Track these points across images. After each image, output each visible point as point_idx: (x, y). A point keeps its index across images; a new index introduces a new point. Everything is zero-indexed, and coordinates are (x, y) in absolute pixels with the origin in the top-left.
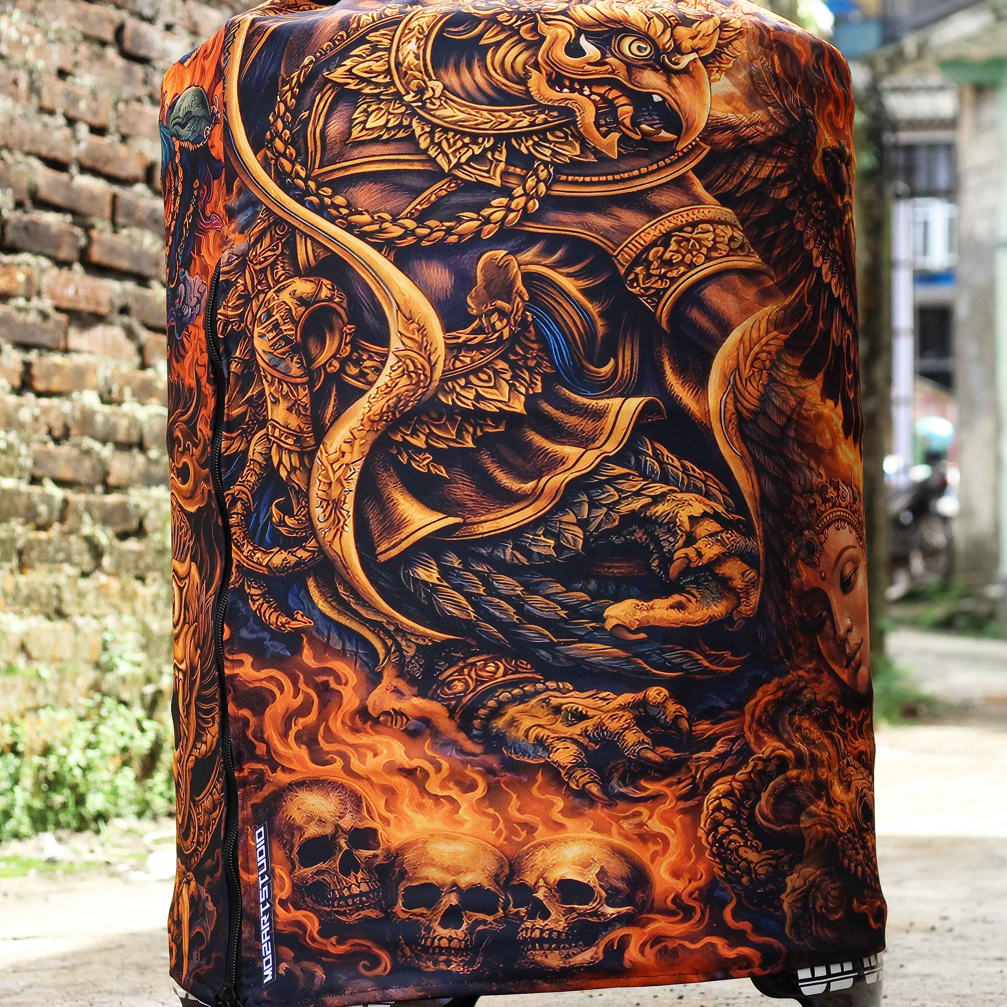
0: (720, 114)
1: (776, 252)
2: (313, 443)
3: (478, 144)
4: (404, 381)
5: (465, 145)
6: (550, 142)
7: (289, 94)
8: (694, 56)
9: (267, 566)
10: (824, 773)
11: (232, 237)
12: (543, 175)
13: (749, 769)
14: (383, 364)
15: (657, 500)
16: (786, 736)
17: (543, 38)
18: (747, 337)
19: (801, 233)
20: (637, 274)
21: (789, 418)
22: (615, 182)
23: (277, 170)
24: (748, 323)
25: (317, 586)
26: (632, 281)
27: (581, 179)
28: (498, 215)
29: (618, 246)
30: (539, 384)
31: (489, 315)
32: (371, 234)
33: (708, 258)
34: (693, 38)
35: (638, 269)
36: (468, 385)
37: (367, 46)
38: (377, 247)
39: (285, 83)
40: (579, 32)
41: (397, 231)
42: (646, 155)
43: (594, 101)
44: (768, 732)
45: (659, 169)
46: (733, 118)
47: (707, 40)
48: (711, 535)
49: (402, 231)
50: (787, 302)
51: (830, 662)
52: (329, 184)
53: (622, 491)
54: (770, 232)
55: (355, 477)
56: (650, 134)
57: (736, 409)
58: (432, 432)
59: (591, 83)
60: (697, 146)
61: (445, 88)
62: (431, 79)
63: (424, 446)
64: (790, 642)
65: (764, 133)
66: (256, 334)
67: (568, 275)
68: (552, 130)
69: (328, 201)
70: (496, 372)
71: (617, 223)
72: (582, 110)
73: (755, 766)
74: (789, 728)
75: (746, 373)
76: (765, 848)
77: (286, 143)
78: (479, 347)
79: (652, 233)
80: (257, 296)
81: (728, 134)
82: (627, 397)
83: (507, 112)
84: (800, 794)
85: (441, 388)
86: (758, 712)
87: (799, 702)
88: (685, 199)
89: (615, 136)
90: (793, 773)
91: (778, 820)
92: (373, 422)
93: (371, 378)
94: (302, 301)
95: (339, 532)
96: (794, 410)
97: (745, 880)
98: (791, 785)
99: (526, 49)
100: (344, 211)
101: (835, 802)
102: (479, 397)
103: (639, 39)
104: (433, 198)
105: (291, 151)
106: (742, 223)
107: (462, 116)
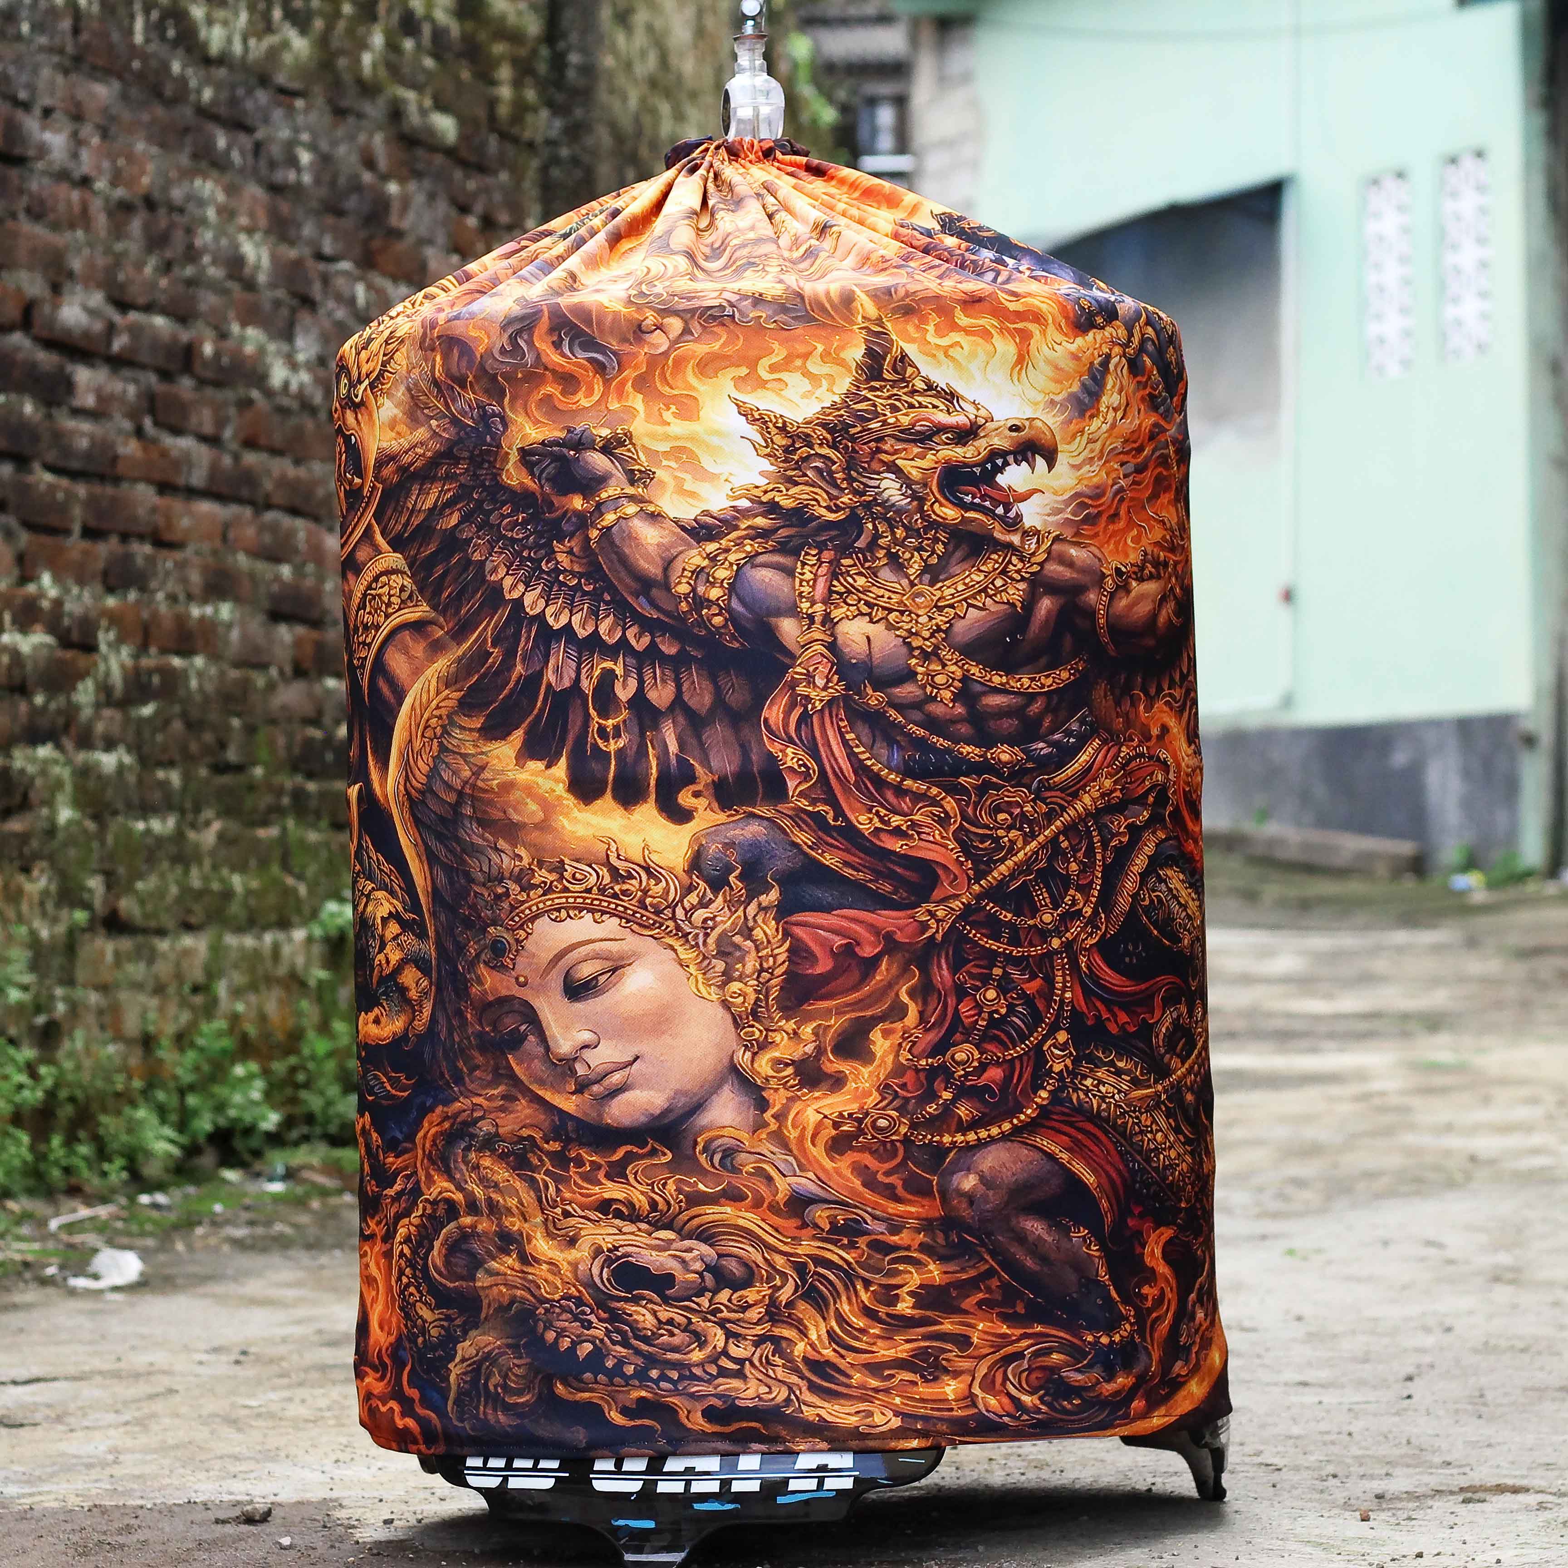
8: (368, 382)
10: (514, 1224)
13: (420, 1212)
15: (368, 899)
16: (458, 1176)
19: (482, 563)
21: (460, 793)
34: (368, 361)
44: (438, 1170)
47: (376, 360)
48: (394, 939)
50: (460, 652)
51: (534, 1087)
53: (359, 890)
64: (460, 1064)
65: (423, 455)
73: (424, 1209)
74: (464, 1168)
75: (417, 744)
76: (438, 1307)
84: (476, 1246)
87: (473, 1136)
90: (467, 1220)
91: (453, 1276)
96: (466, 783)
98: (465, 1236)
101: (537, 1261)
103: (345, 375)
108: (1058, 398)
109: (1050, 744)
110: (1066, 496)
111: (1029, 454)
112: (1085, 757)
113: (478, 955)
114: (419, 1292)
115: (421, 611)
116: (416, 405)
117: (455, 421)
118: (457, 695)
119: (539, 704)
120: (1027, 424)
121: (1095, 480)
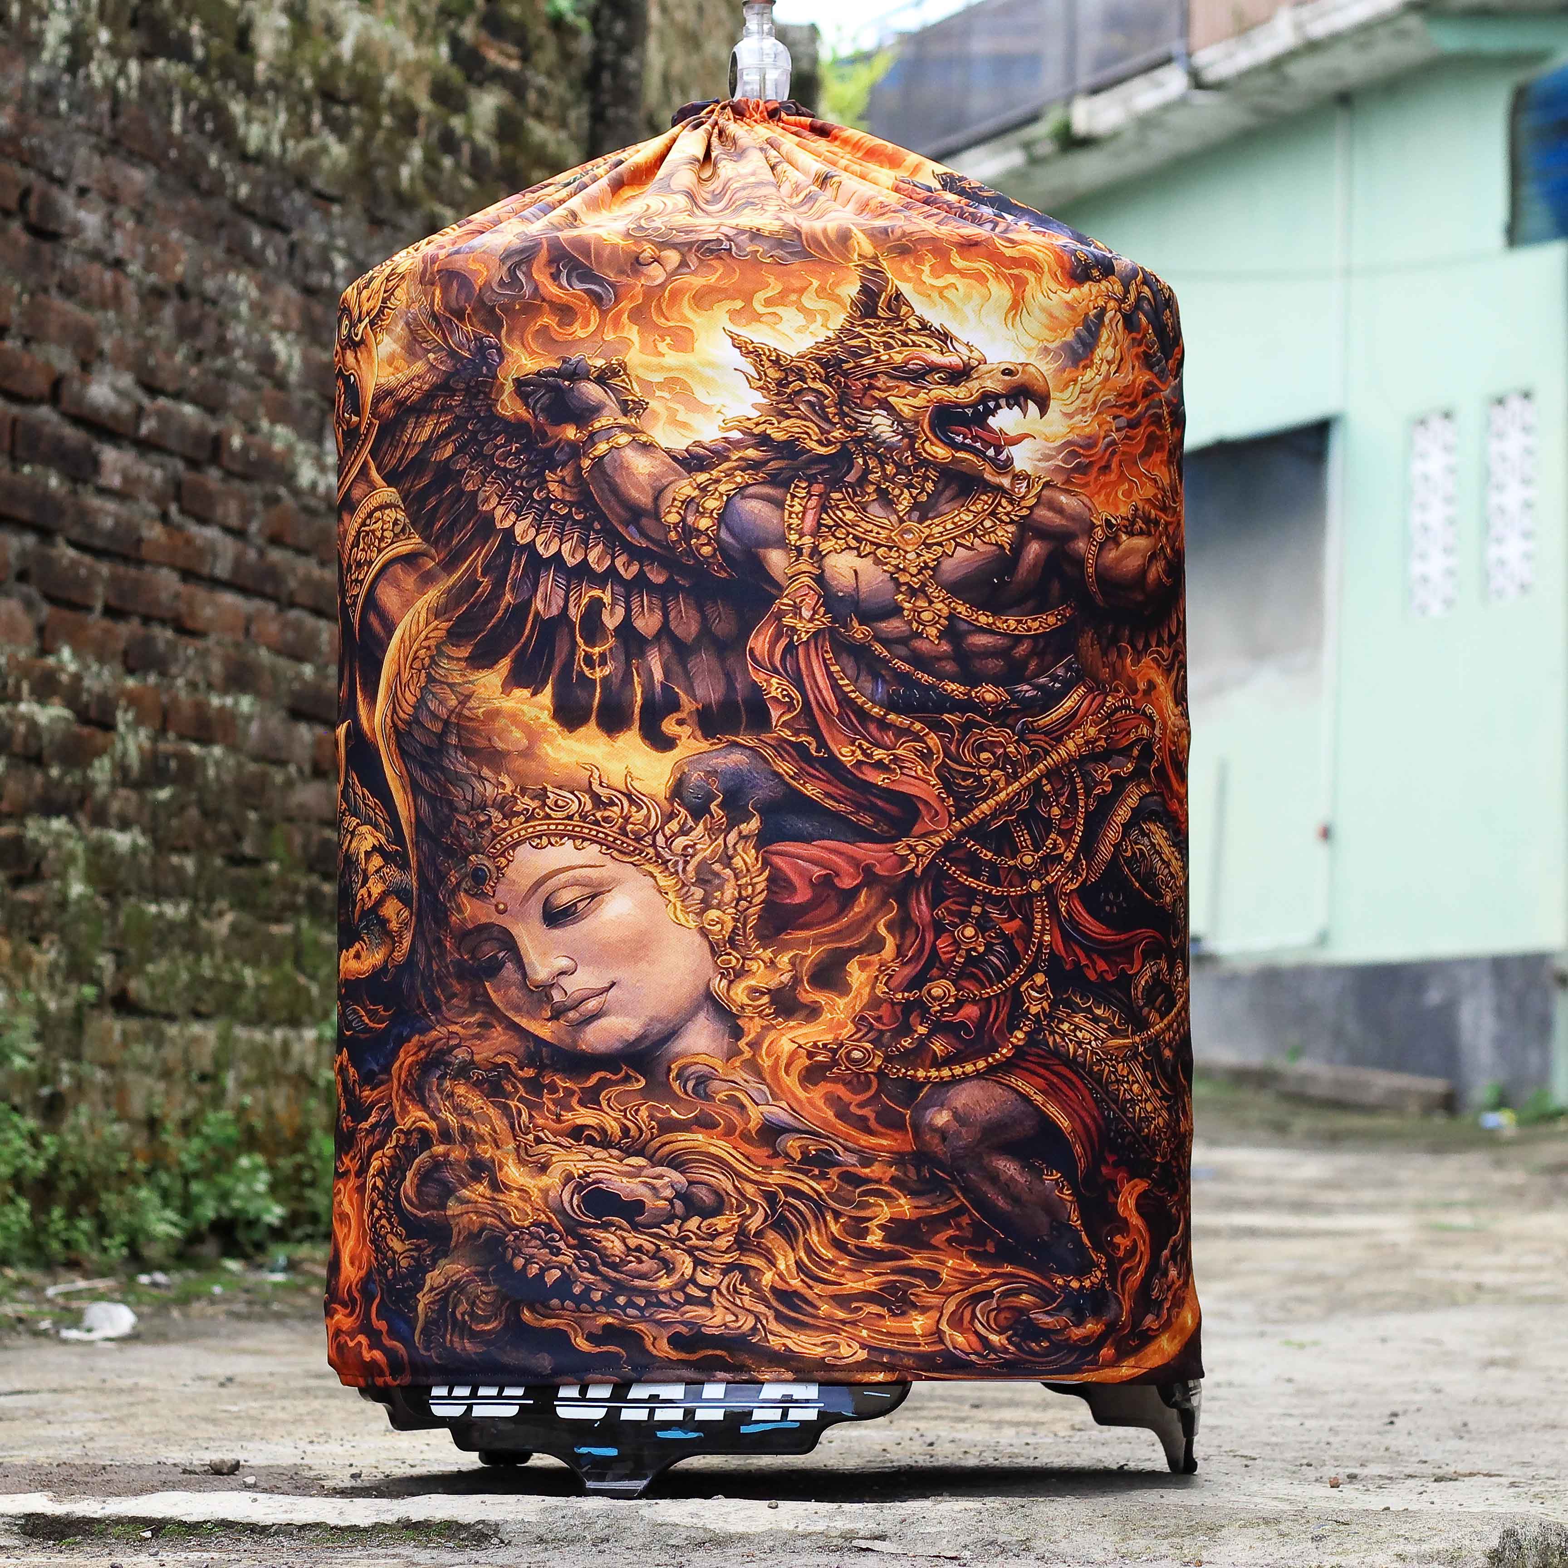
0: (383, 381)
1: (438, 526)
8: (368, 320)
10: (486, 1151)
13: (394, 1143)
16: (432, 1105)
19: (475, 494)
21: (446, 723)
33: (378, 551)
34: (367, 300)
44: (413, 1100)
46: (393, 380)
47: (378, 297)
48: (377, 872)
50: (450, 582)
51: (510, 1014)
54: (432, 502)
60: (371, 423)
64: (438, 992)
65: (420, 388)
73: (398, 1140)
74: (438, 1096)
75: (405, 676)
76: (409, 1237)
81: (389, 401)
84: (448, 1175)
86: (403, 1075)
87: (448, 1064)
88: (365, 488)
90: (440, 1149)
91: (424, 1205)
97: (390, 1272)
98: (437, 1164)
101: (507, 1187)
108: (1052, 346)
109: (1036, 687)
110: (1058, 443)
111: (1022, 400)
112: (1069, 703)
113: (459, 884)
114: (390, 1223)
115: (413, 543)
116: (415, 339)
117: (452, 354)
118: (446, 625)
119: (527, 632)
120: (1020, 368)
121: (1087, 430)
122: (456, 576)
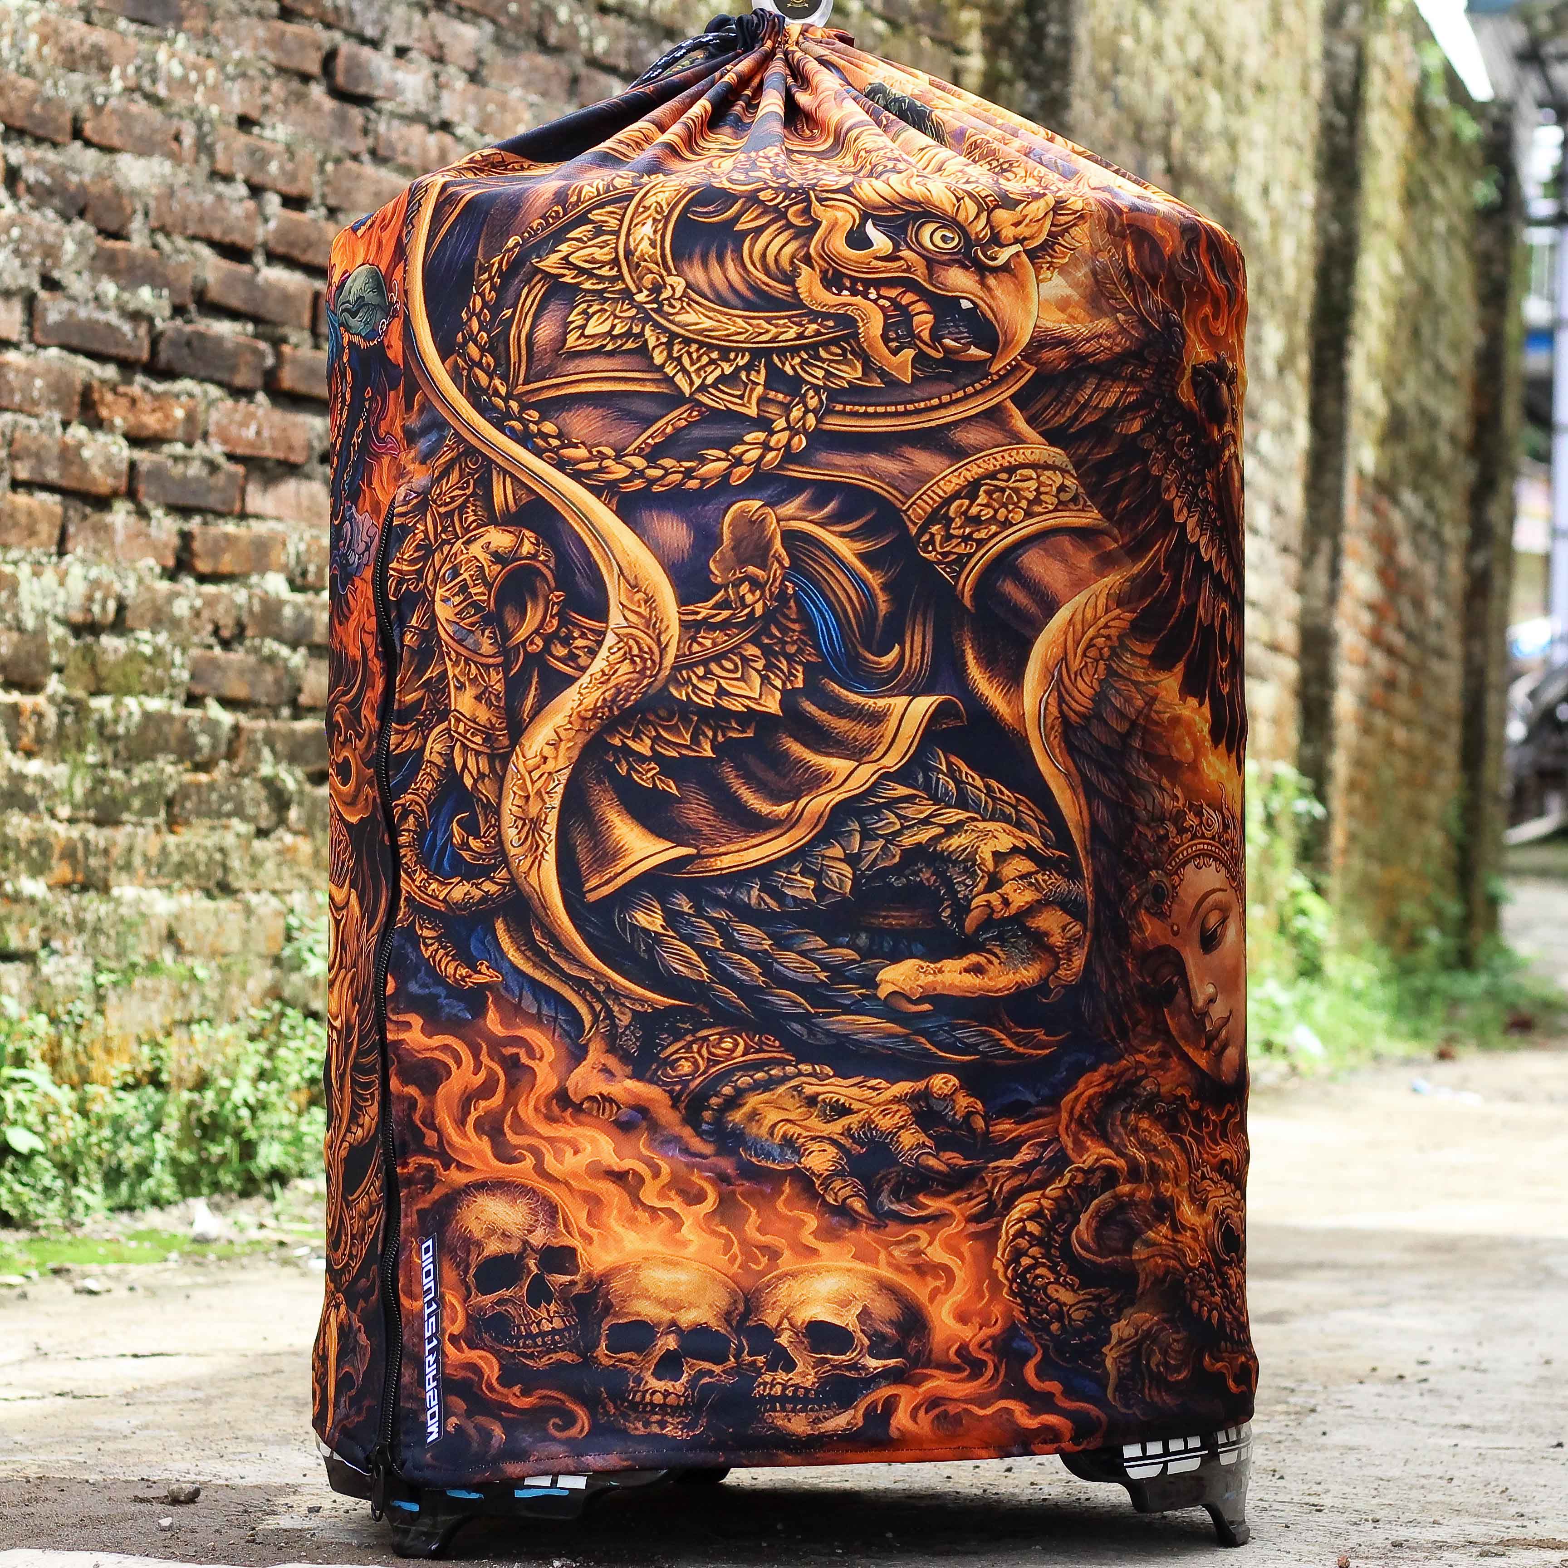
0: (1049, 325)
2: (506, 742)
3: (728, 360)
4: (626, 667)
5: (712, 362)
6: (823, 361)
7: (488, 285)
8: (1017, 248)
9: (444, 900)
10: (1168, 1189)
11: (410, 467)
12: (813, 403)
13: (1065, 1182)
14: (600, 643)
15: (950, 830)
16: (1116, 1140)
17: (817, 224)
18: (1079, 617)
19: (1159, 479)
20: (933, 535)
21: (1133, 724)
22: (907, 413)
23: (469, 384)
24: (1080, 599)
25: (508, 930)
26: (926, 544)
27: (862, 409)
28: (753, 455)
29: (908, 497)
30: (800, 676)
31: (737, 584)
32: (588, 474)
33: (1029, 514)
34: (1016, 224)
35: (934, 529)
36: (708, 676)
37: (589, 227)
38: (596, 491)
39: (483, 270)
40: (865, 217)
41: (622, 472)
42: (949, 379)
43: (882, 308)
44: (1092, 1135)
45: (967, 397)
46: (1067, 329)
47: (1035, 227)
48: (1022, 877)
49: (626, 472)
50: (1135, 570)
51: (1182, 1043)
52: (534, 406)
53: (905, 818)
54: (1115, 479)
55: (560, 789)
56: (955, 352)
57: (1061, 711)
58: (659, 735)
59: (878, 284)
60: (1018, 366)
61: (688, 285)
62: (670, 274)
63: (649, 753)
64: (1126, 1018)
65: (1110, 349)
66: (437, 597)
67: (842, 535)
68: (826, 344)
69: (533, 428)
70: (744, 659)
71: (908, 468)
72: (866, 319)
73: (1072, 1180)
74: (1121, 1130)
76: (1082, 1286)
77: (482, 350)
78: (724, 626)
79: (955, 480)
80: (440, 547)
81: (1060, 351)
82: (915, 695)
83: (768, 320)
84: (1132, 1215)
85: (672, 679)
86: (1078, 1108)
87: (1136, 1096)
88: (999, 437)
89: (909, 354)
90: (1126, 1188)
91: (1102, 1250)
92: (584, 719)
93: (582, 661)
94: (498, 557)
95: (538, 860)
96: (1139, 712)
97: (1055, 1327)
98: (1121, 1205)
99: (795, 238)
100: (555, 442)
101: (1184, 1227)
102: (721, 692)
103: (944, 226)
104: (669, 430)
105: (488, 359)
106: (1077, 467)
107: (708, 324)
113: (1140, 900)
115: (1091, 517)
122: (1141, 565)
